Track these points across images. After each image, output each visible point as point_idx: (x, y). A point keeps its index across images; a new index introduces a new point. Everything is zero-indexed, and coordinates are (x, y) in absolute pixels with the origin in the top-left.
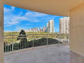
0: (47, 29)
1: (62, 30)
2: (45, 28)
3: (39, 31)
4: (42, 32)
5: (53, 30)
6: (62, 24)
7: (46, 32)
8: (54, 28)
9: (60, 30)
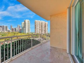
0: (22, 29)
1: (37, 31)
2: (20, 28)
3: (9, 31)
4: (14, 32)
5: (29, 30)
6: (37, 26)
7: (20, 32)
8: (30, 29)
9: (35, 30)
